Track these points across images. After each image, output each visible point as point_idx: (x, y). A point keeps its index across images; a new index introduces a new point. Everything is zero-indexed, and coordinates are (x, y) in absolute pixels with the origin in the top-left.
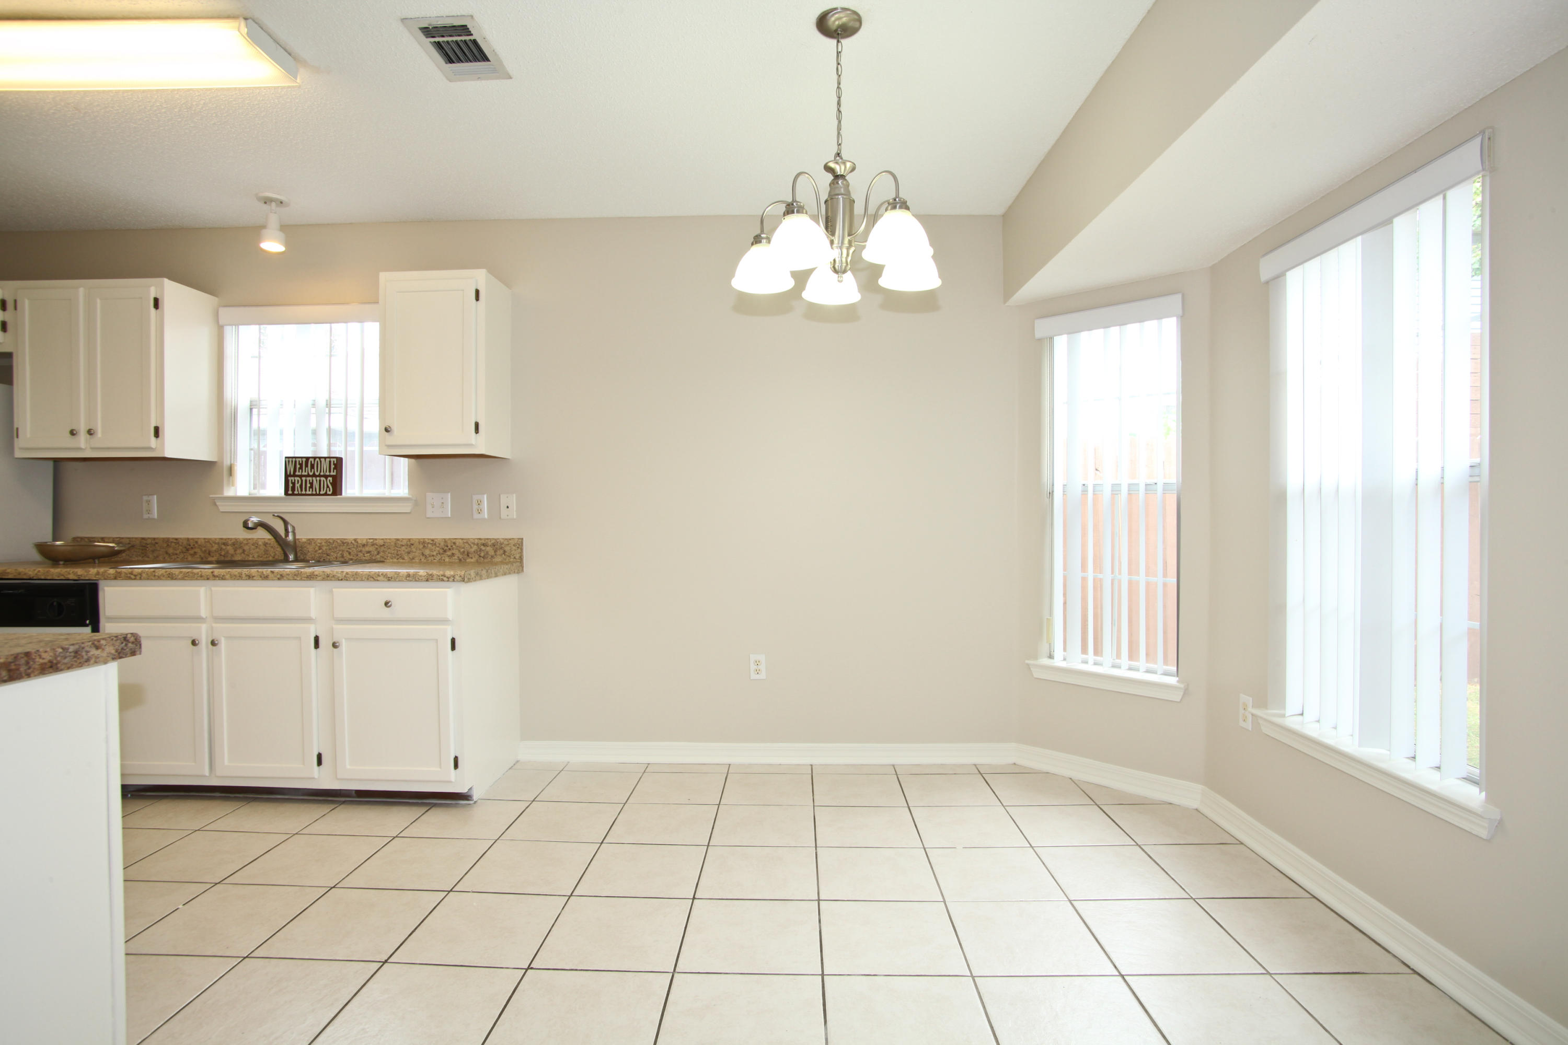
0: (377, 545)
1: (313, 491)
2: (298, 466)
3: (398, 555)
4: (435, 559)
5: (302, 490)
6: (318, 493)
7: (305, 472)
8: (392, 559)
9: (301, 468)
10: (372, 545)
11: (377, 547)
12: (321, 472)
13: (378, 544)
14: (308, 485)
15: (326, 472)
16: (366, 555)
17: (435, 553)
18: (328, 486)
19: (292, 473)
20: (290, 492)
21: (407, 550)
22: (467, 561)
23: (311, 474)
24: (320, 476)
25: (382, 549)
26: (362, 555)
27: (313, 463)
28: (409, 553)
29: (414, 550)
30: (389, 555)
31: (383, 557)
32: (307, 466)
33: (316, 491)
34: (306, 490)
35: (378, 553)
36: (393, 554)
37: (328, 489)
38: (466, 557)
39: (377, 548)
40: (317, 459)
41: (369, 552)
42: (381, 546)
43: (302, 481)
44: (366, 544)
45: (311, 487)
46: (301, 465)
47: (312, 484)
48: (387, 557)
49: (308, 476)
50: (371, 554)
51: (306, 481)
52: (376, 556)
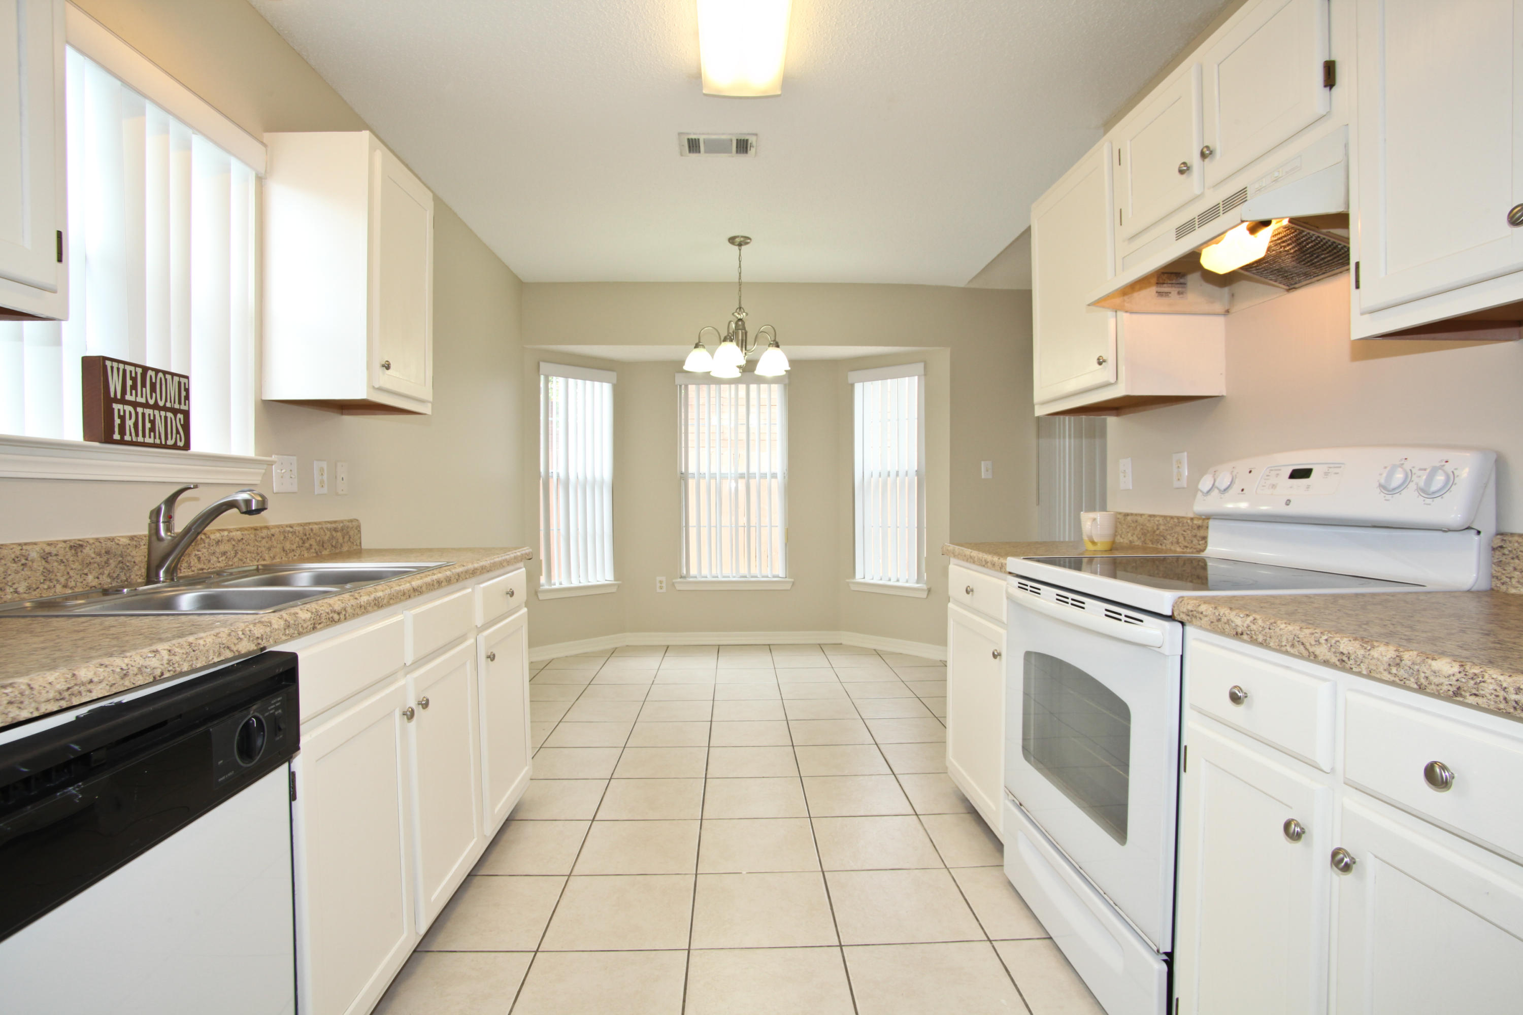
0: (234, 540)
1: (155, 438)
2: (129, 383)
3: (258, 554)
4: (295, 556)
5: (137, 435)
6: (163, 443)
7: (142, 397)
8: (252, 561)
9: (134, 387)
10: (228, 541)
11: (234, 543)
12: (166, 401)
13: (235, 538)
14: (148, 425)
15: (175, 402)
16: (220, 560)
17: (294, 547)
18: (178, 432)
19: (119, 396)
20: (117, 436)
21: (267, 545)
22: (323, 553)
23: (152, 402)
24: (165, 409)
25: (241, 545)
26: (215, 559)
27: (154, 380)
28: (269, 549)
29: (275, 543)
30: (249, 555)
31: (241, 560)
32: (144, 385)
33: (160, 438)
34: (144, 436)
35: (236, 553)
36: (253, 553)
37: (178, 436)
38: (321, 548)
39: (234, 545)
40: (160, 375)
41: (224, 553)
42: (239, 541)
43: (137, 414)
44: (220, 539)
45: (152, 429)
46: (134, 379)
47: (153, 422)
48: (246, 558)
49: (146, 405)
50: (227, 557)
51: (143, 414)
52: (233, 559)
